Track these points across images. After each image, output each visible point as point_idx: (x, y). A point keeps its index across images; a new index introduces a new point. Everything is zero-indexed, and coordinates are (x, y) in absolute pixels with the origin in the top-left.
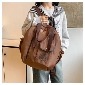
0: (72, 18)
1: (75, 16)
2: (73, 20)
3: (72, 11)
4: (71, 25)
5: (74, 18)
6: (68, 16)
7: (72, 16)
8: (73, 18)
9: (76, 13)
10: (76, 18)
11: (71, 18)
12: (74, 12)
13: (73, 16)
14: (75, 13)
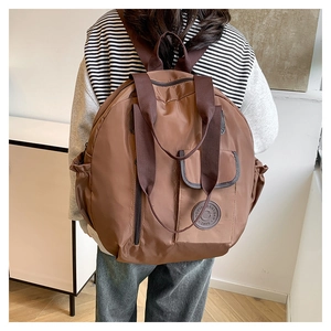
3: (246, 27)
9: (259, 36)
12: (253, 30)
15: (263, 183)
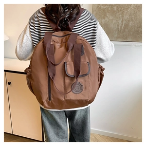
0: (120, 25)
1: (124, 22)
2: (121, 28)
3: (120, 13)
4: (118, 37)
5: (123, 26)
6: (114, 22)
7: (120, 22)
8: (122, 24)
9: (126, 17)
10: (127, 25)
11: (118, 26)
12: (123, 14)
13: (122, 21)
14: (124, 16)
15: (103, 75)
